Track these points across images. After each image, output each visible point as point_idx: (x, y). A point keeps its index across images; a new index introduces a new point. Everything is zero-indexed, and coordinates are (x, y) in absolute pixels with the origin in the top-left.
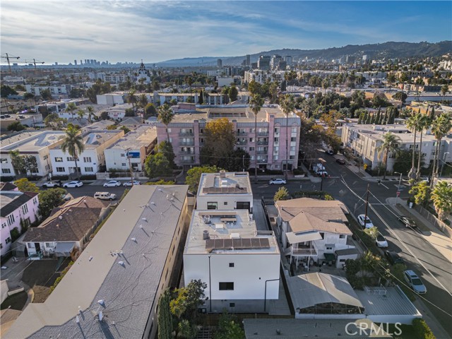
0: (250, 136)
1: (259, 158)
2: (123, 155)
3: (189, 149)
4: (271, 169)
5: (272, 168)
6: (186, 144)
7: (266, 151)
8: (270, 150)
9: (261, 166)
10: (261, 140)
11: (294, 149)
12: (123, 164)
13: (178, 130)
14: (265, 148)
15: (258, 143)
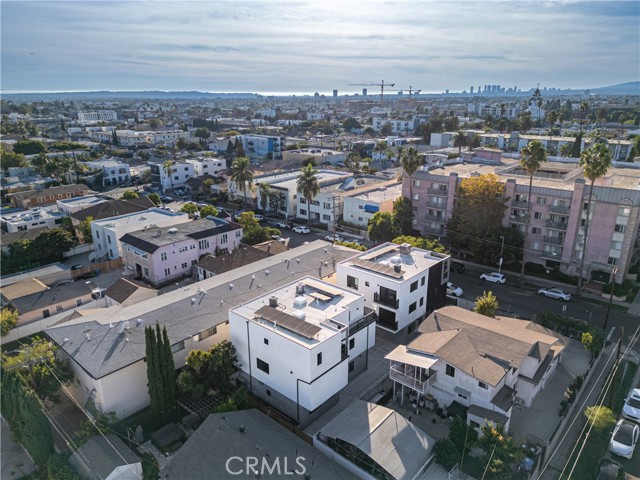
0: (537, 208)
1: (547, 249)
2: (361, 207)
3: (439, 213)
4: (568, 273)
5: (570, 271)
6: (435, 206)
7: (561, 239)
8: (569, 240)
9: (549, 263)
10: (557, 220)
11: (619, 246)
12: (360, 219)
13: (428, 185)
14: (561, 234)
15: (549, 223)
